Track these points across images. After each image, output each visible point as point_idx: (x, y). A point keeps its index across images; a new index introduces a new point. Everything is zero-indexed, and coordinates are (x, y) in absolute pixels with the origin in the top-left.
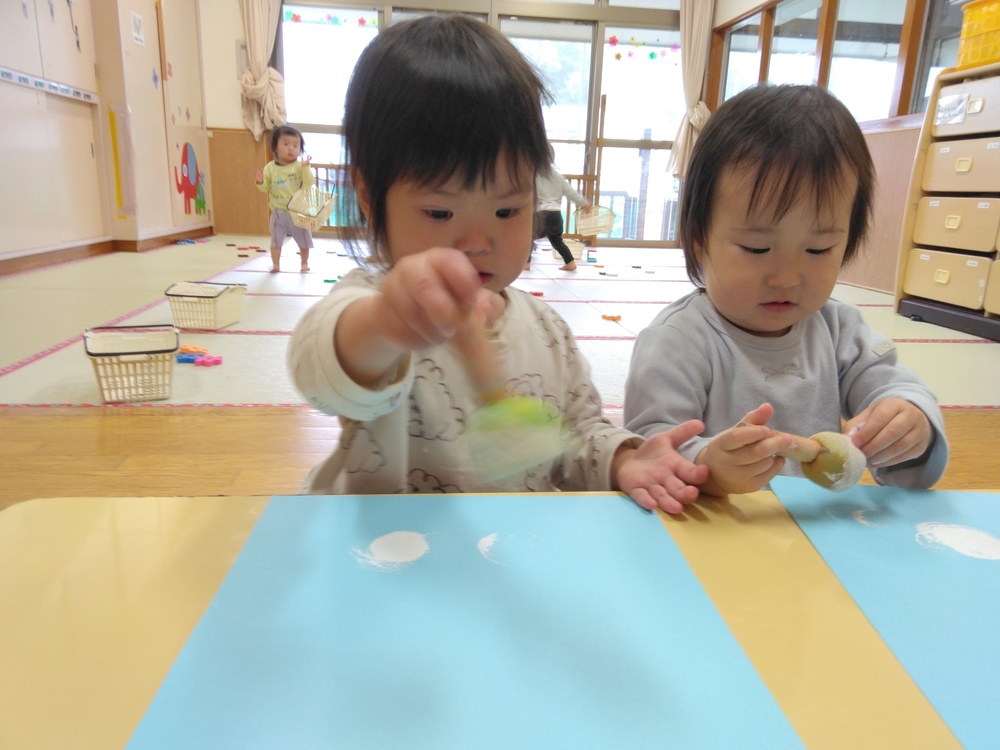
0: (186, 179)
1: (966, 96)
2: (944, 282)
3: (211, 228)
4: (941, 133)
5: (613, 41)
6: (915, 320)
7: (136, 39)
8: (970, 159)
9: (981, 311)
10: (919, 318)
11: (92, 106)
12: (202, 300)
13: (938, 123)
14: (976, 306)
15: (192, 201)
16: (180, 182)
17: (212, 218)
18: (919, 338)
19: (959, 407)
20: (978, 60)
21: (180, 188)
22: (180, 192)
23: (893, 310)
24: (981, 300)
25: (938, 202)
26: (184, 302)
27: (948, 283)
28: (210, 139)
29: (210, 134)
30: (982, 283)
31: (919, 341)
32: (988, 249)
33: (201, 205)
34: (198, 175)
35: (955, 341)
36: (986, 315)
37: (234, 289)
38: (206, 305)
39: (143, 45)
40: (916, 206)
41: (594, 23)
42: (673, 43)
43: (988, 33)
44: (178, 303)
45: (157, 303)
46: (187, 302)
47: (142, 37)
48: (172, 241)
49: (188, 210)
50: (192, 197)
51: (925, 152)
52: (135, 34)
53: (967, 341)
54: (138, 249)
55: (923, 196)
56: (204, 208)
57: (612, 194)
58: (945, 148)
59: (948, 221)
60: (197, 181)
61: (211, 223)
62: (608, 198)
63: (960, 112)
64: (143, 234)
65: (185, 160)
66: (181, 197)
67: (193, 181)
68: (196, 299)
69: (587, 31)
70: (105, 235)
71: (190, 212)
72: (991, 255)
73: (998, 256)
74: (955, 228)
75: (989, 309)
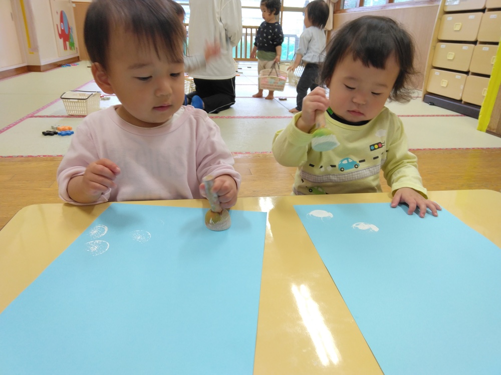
0: (63, 31)
2: (445, 86)
3: (78, 57)
4: (448, 9)
6: (431, 105)
8: (461, 24)
9: (461, 101)
10: (432, 104)
12: (80, 100)
13: (447, 4)
14: (458, 98)
15: (67, 43)
16: (60, 32)
17: (78, 51)
18: (431, 114)
19: (440, 149)
21: (61, 36)
22: (61, 38)
23: (421, 99)
24: (461, 95)
25: (444, 46)
26: (70, 102)
27: (447, 86)
28: (74, 8)
29: (74, 5)
30: (462, 87)
31: (430, 116)
32: (466, 70)
33: (72, 45)
34: (69, 29)
35: (447, 116)
36: (463, 102)
37: (95, 94)
38: (81, 103)
40: (434, 47)
44: (68, 103)
45: (56, 101)
46: (72, 102)
48: (58, 65)
49: (65, 48)
50: (67, 41)
51: (440, 19)
53: (453, 116)
54: (42, 70)
55: (438, 42)
56: (74, 46)
57: (289, 36)
58: (450, 17)
59: (449, 55)
60: (69, 32)
61: (78, 55)
62: (287, 38)
64: (43, 62)
65: (62, 20)
66: (61, 41)
67: (67, 32)
68: (77, 100)
70: (23, 63)
71: (67, 49)
72: (467, 73)
73: (470, 73)
74: (452, 59)
75: (464, 100)
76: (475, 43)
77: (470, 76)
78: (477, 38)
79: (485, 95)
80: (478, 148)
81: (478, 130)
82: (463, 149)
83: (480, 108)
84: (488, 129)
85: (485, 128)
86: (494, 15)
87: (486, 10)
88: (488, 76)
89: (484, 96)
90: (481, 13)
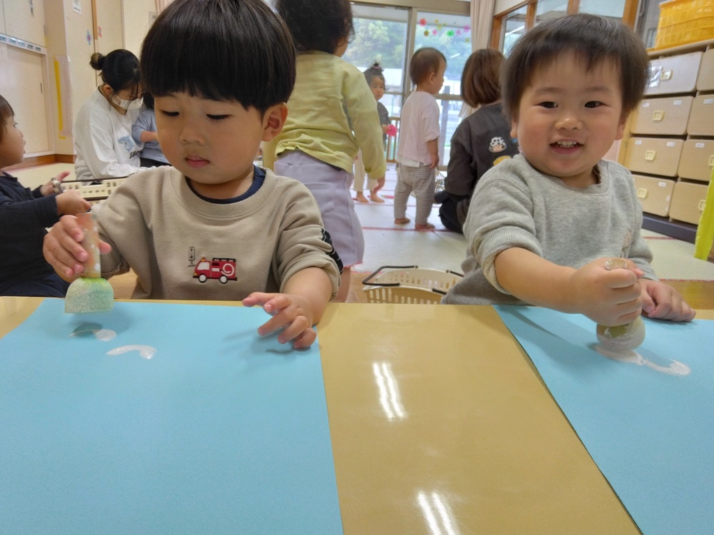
1: (660, 68)
2: (643, 197)
5: (423, 23)
7: (75, 8)
8: (662, 111)
9: (667, 218)
11: (42, 55)
14: (664, 214)
20: (669, 43)
24: (667, 210)
25: (640, 142)
30: (668, 198)
32: (672, 174)
35: (648, 238)
36: (670, 220)
39: (80, 13)
40: (627, 143)
41: (409, 8)
42: (466, 25)
43: (675, 25)
47: (79, 7)
52: (74, 5)
53: (657, 238)
55: (631, 137)
58: (646, 104)
59: (648, 154)
63: (657, 79)
69: (404, 14)
70: (49, 150)
72: (675, 179)
73: (679, 179)
74: (652, 159)
75: (673, 216)
76: (684, 137)
77: (679, 183)
78: (686, 131)
79: (703, 209)
80: (699, 281)
81: (696, 257)
82: (676, 280)
83: (696, 229)
84: (711, 256)
85: (707, 254)
86: (708, 100)
87: (698, 93)
88: (706, 183)
89: (702, 211)
90: (690, 98)
